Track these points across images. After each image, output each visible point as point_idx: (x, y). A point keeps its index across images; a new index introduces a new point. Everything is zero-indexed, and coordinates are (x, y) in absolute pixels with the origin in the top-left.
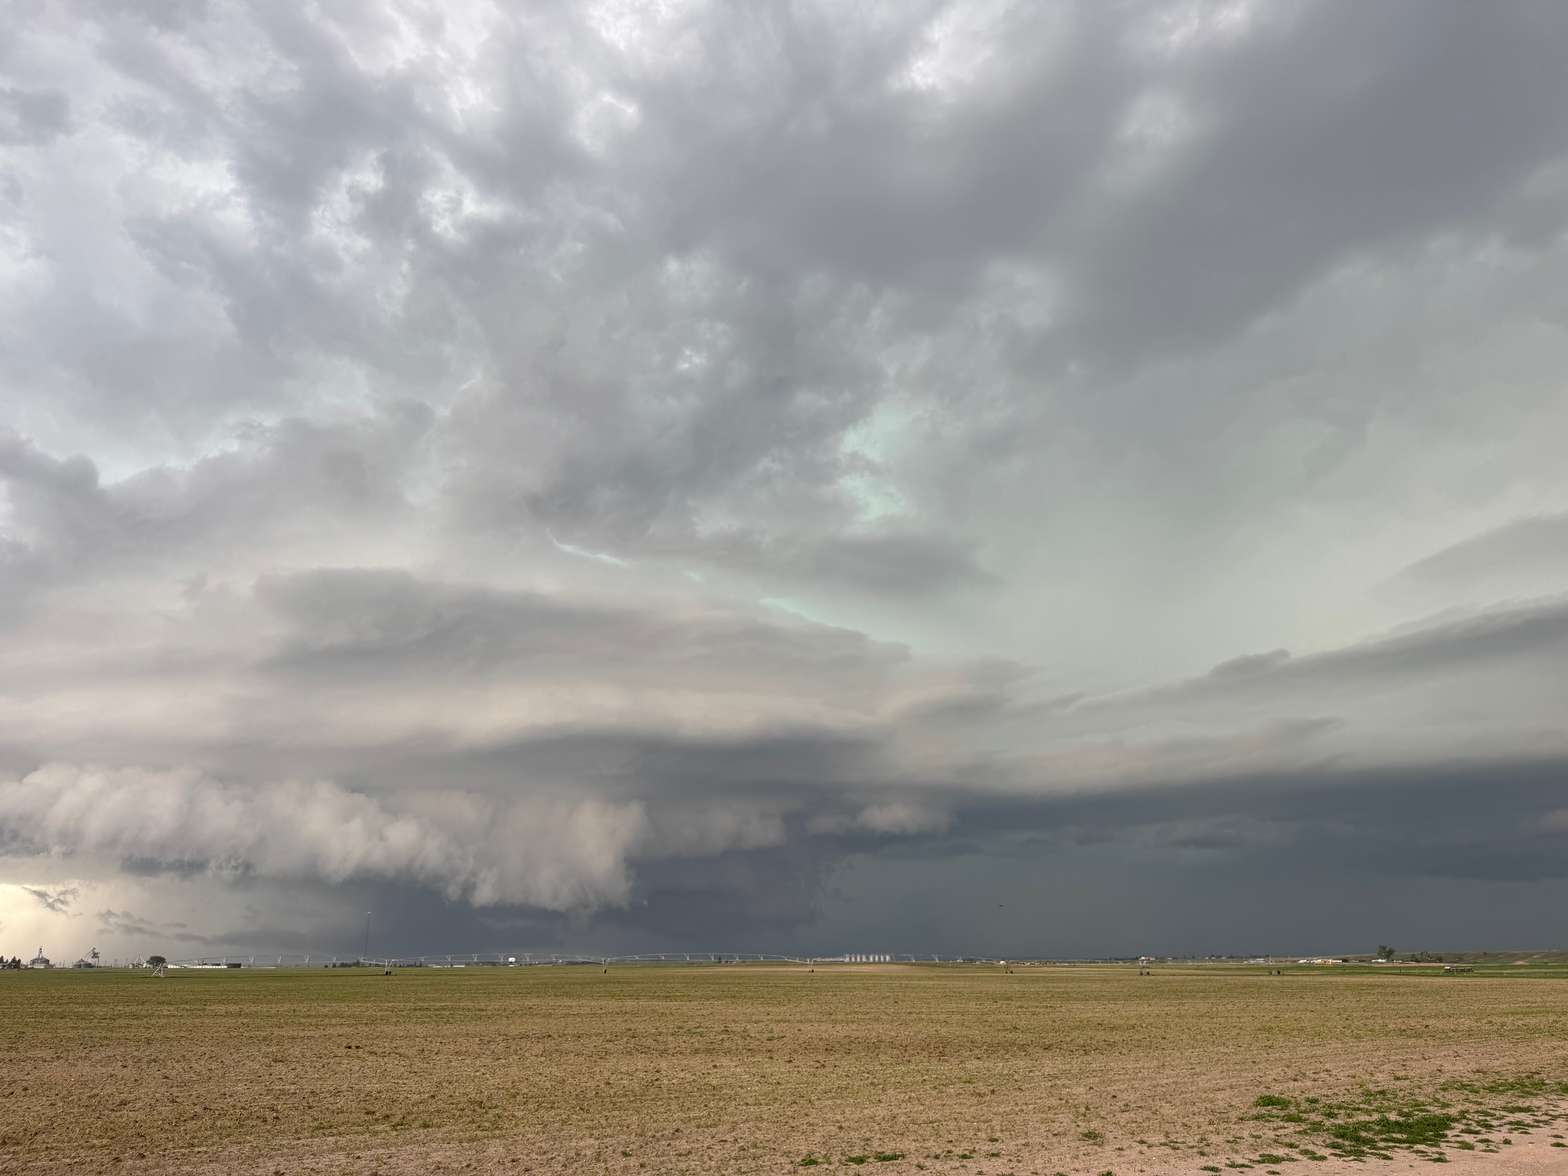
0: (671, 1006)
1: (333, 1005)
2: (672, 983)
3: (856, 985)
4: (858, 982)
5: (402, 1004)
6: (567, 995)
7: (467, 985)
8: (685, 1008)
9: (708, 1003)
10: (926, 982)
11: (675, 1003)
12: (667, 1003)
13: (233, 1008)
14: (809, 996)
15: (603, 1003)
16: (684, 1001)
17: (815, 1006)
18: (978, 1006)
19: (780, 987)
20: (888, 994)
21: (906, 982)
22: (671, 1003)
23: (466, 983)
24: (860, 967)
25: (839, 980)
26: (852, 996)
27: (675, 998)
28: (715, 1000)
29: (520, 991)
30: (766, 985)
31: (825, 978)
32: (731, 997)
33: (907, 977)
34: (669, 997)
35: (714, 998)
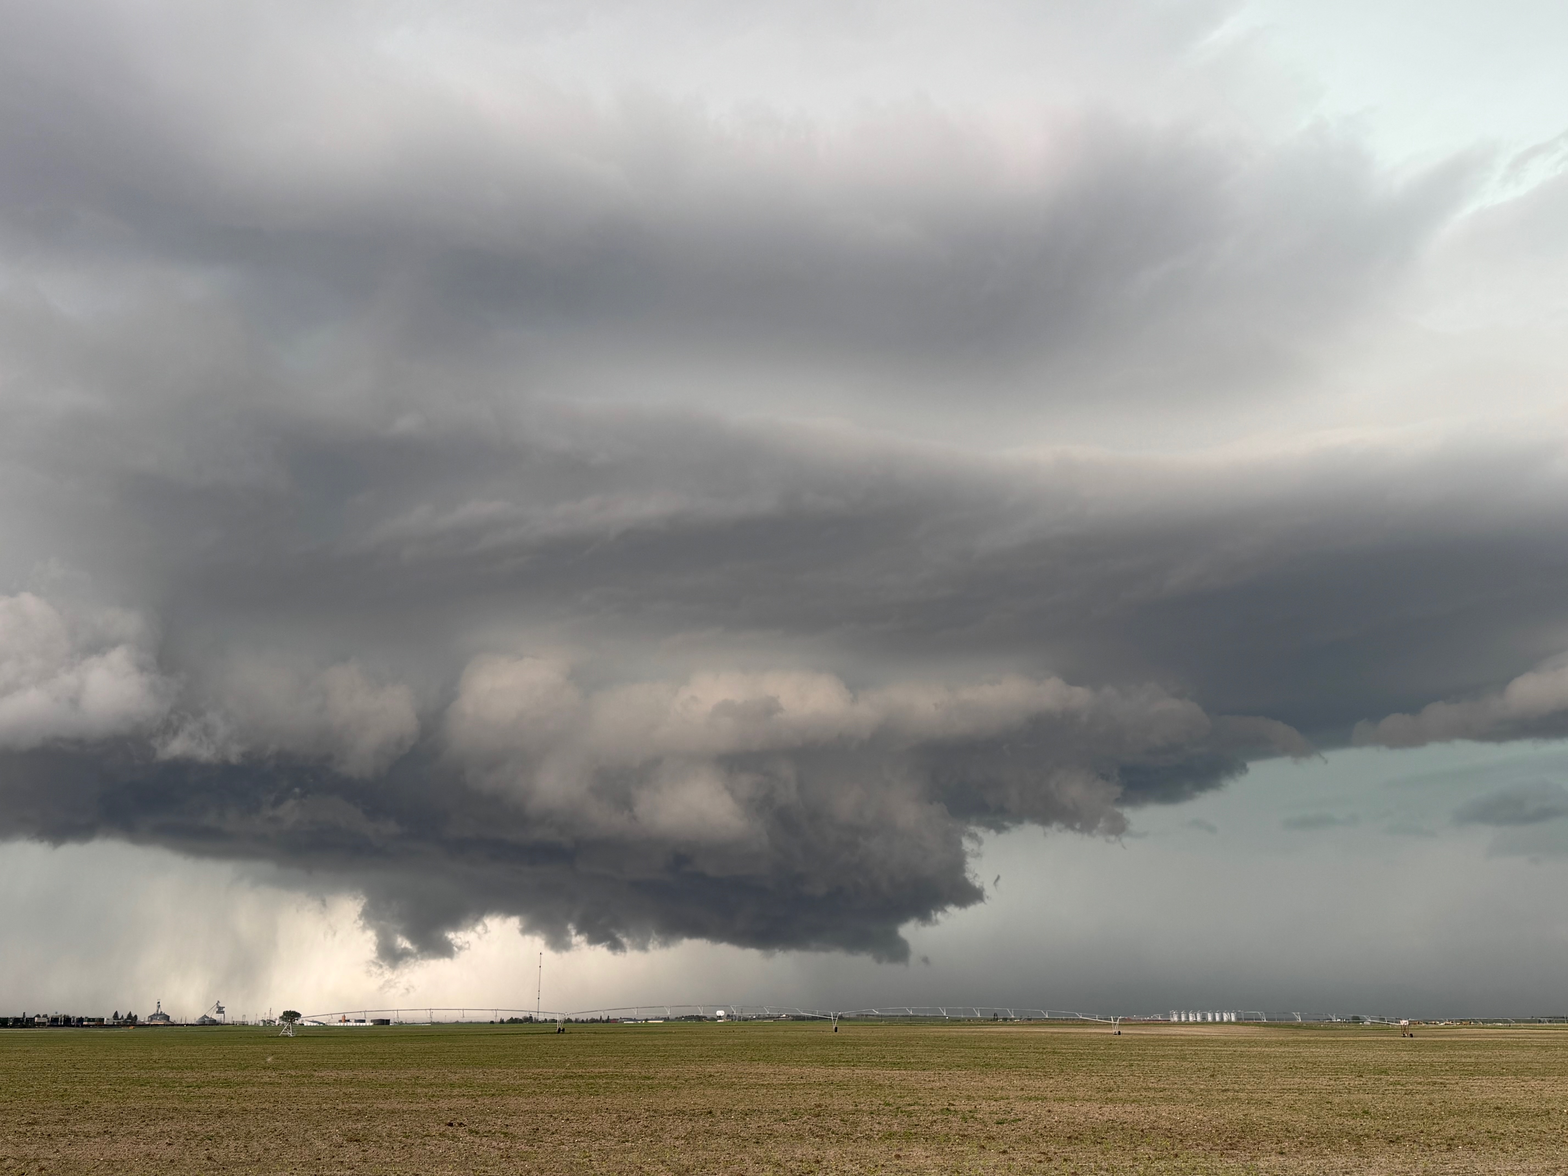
0: (895, 1075)
1: (468, 1071)
2: (913, 1046)
3: (1170, 1052)
4: (1174, 1048)
5: (551, 1070)
6: (768, 1059)
7: (649, 1045)
8: (913, 1079)
9: (947, 1073)
10: (1273, 1049)
11: (904, 1072)
12: (892, 1072)
13: (345, 1075)
14: (1093, 1066)
15: (807, 1071)
16: (915, 1070)
17: (1095, 1079)
18: (1332, 1082)
19: (1059, 1053)
20: (1207, 1065)
21: (1243, 1049)
22: (897, 1072)
23: (649, 1043)
24: (1188, 1029)
25: (1148, 1045)
26: (1154, 1066)
27: (907, 1066)
28: (960, 1069)
29: (710, 1053)
30: (1041, 1050)
31: (1130, 1043)
32: (983, 1066)
33: (1249, 1042)
34: (899, 1064)
35: (959, 1066)
